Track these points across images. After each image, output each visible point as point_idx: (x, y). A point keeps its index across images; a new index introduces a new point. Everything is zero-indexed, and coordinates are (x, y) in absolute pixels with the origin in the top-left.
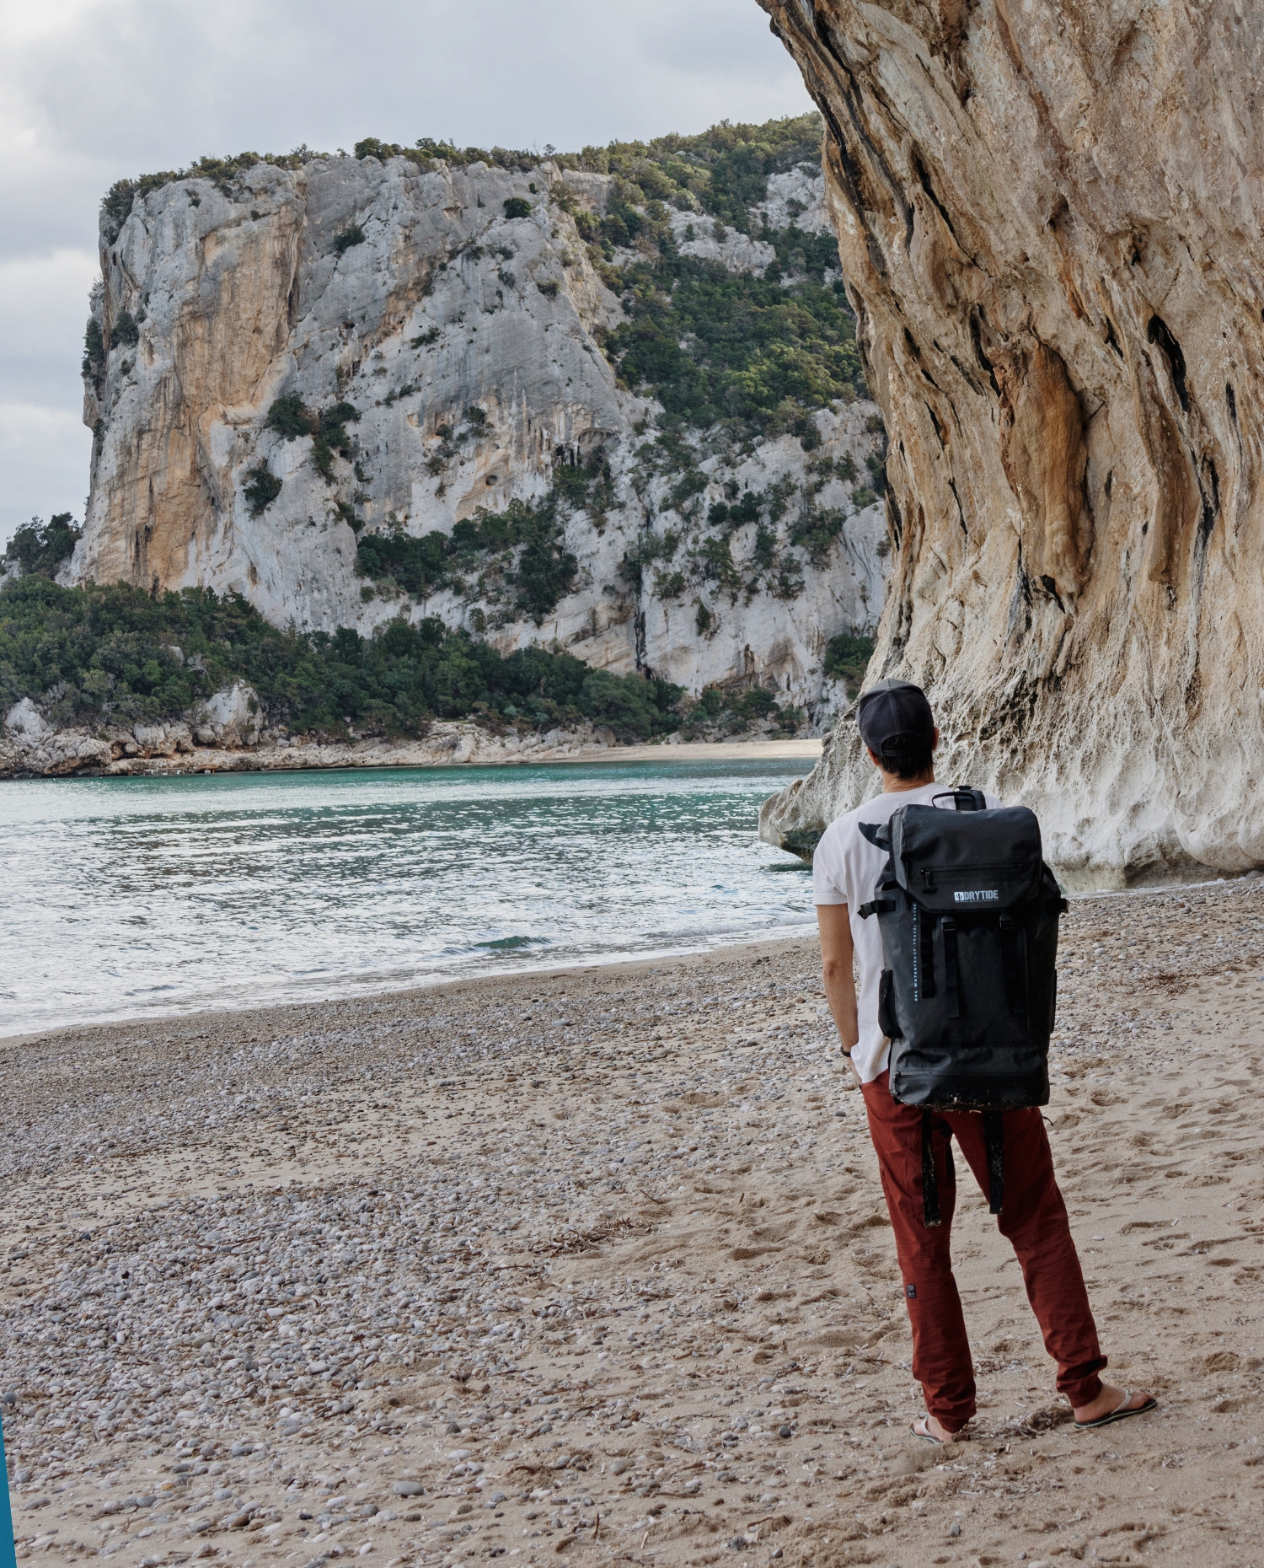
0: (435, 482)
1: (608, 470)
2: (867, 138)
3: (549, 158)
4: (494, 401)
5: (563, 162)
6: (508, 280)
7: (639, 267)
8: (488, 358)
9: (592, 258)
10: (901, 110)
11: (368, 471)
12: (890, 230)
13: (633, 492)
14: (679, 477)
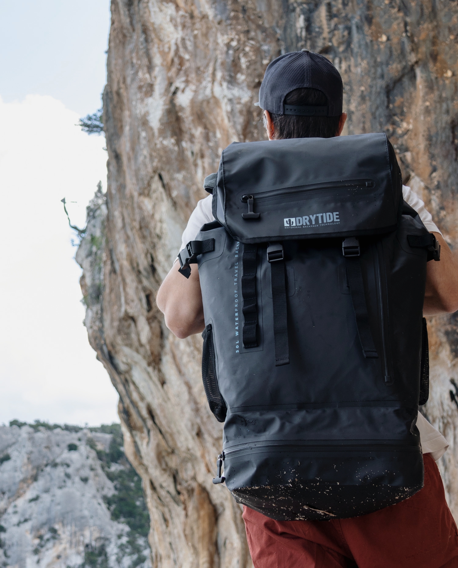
0: (36, 558)
1: (106, 555)
2: (132, 402)
3: (86, 428)
4: (61, 524)
5: (92, 430)
6: (68, 476)
7: (122, 472)
8: (59, 508)
9: (103, 468)
10: (142, 390)
11: (9, 553)
12: (142, 439)
13: (116, 563)
14: (135, 557)
